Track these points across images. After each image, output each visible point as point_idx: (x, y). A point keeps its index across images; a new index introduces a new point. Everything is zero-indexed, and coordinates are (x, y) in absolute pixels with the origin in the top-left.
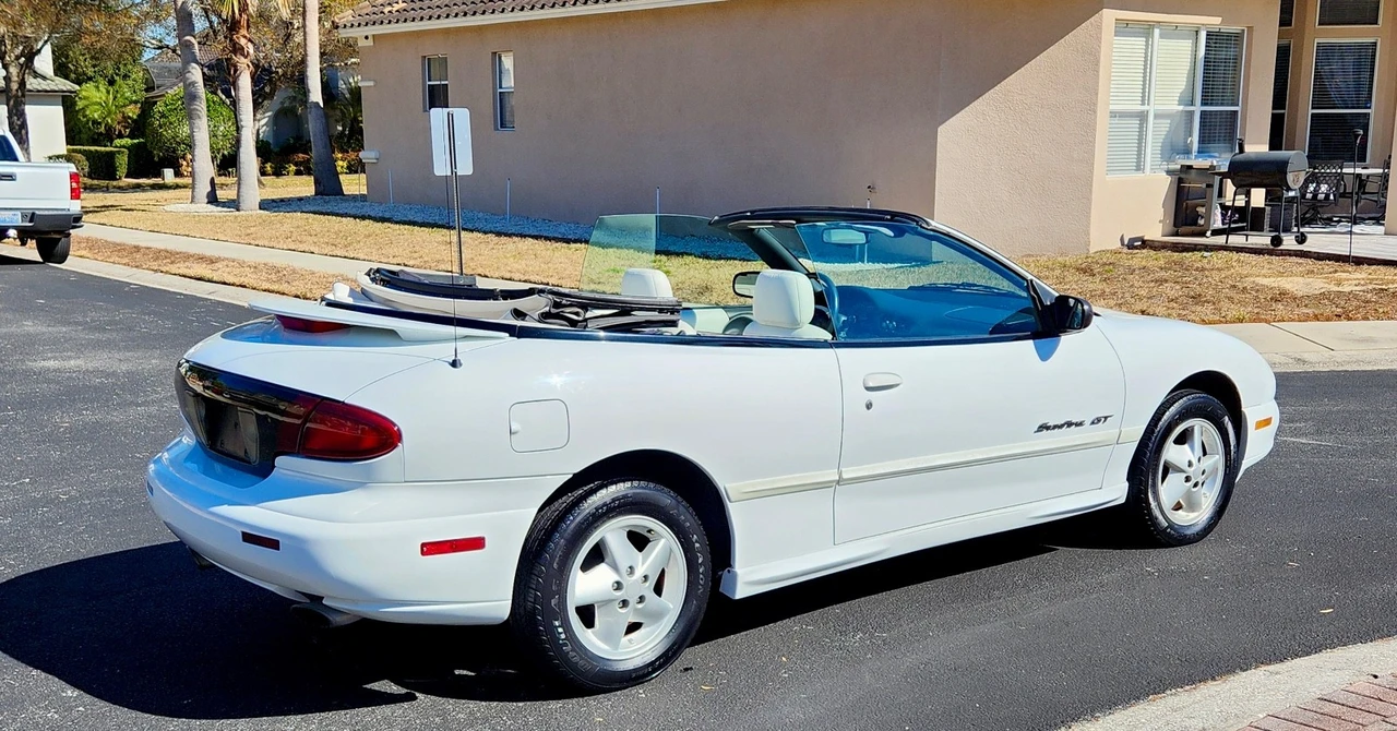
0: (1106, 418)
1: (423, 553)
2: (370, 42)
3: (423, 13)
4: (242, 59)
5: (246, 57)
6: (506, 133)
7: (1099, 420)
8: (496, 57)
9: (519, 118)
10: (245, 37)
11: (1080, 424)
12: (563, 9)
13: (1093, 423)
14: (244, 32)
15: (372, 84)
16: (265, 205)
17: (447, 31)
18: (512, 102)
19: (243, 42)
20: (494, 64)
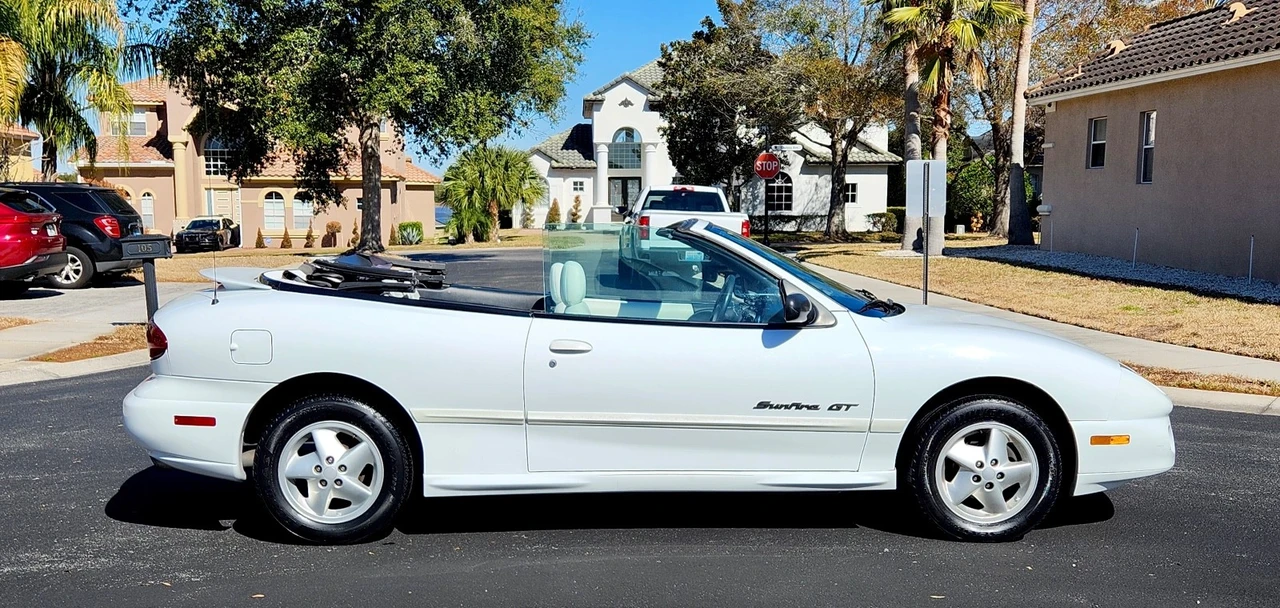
0: (848, 406)
1: (176, 423)
2: (1052, 109)
3: (1098, 78)
4: (941, 129)
5: (944, 127)
6: (1144, 187)
7: (839, 407)
8: (1145, 117)
9: (1156, 172)
10: (944, 110)
11: (815, 407)
12: (1208, 66)
13: (830, 408)
14: (944, 106)
15: (1051, 145)
16: (947, 252)
17: (1109, 95)
18: (1156, 158)
19: (943, 114)
20: (1141, 123)
